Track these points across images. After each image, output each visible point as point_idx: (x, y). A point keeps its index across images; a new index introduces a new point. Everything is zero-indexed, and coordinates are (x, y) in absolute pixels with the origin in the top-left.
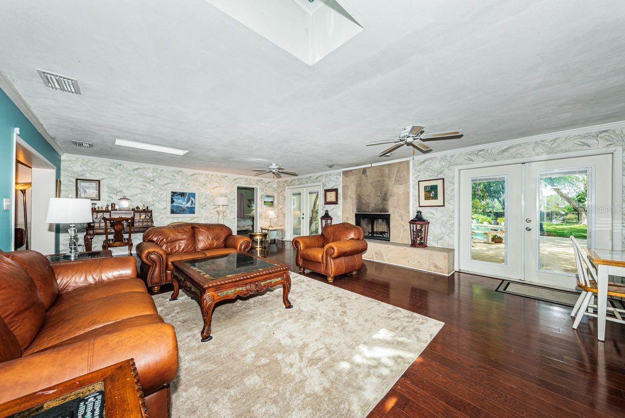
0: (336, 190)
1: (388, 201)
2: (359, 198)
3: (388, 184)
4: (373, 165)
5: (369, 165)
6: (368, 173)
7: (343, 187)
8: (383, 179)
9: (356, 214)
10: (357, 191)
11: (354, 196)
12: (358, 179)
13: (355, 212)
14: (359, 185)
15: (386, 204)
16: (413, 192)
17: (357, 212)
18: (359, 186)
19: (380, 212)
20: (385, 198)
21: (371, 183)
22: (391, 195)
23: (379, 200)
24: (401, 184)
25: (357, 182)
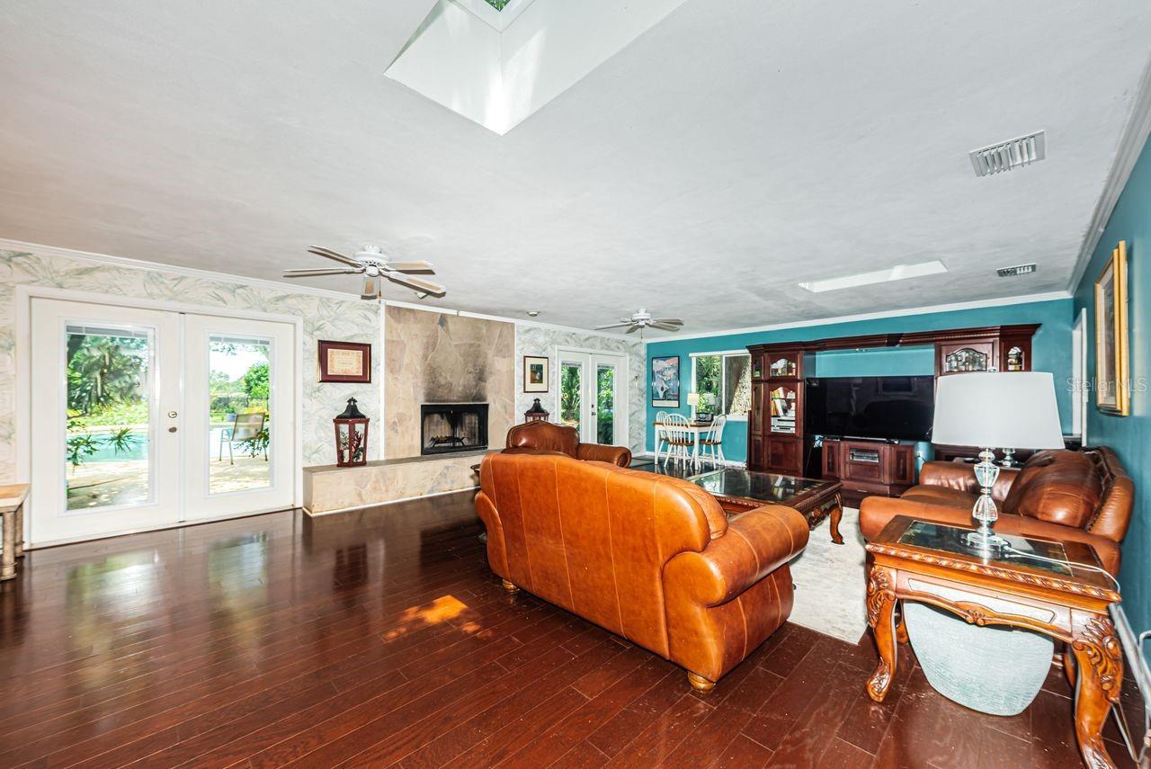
0: (365, 349)
1: (485, 381)
2: (432, 373)
3: (486, 354)
4: (462, 314)
5: (454, 312)
6: (451, 325)
7: (388, 342)
8: (478, 343)
9: (422, 406)
10: (425, 357)
11: (418, 366)
12: (428, 334)
13: (422, 401)
14: (431, 345)
15: (484, 388)
16: (518, 371)
17: (427, 401)
18: (430, 348)
19: (473, 400)
20: (481, 376)
21: (456, 346)
22: (491, 373)
23: (472, 379)
24: (504, 357)
25: (425, 340)
